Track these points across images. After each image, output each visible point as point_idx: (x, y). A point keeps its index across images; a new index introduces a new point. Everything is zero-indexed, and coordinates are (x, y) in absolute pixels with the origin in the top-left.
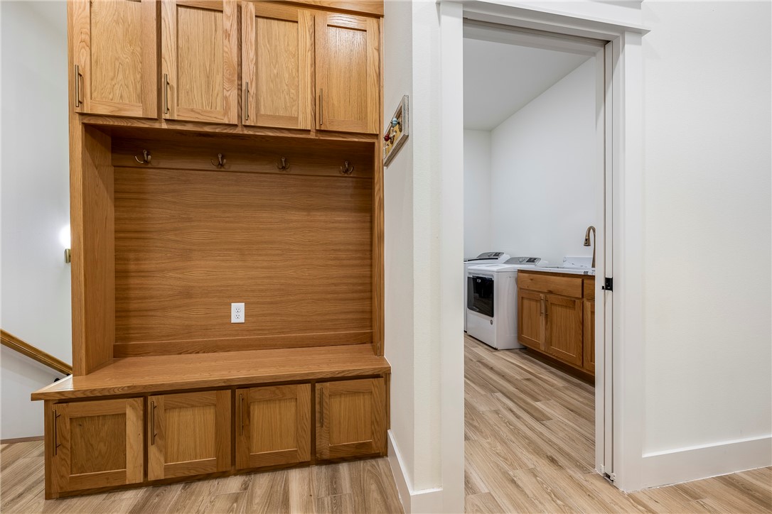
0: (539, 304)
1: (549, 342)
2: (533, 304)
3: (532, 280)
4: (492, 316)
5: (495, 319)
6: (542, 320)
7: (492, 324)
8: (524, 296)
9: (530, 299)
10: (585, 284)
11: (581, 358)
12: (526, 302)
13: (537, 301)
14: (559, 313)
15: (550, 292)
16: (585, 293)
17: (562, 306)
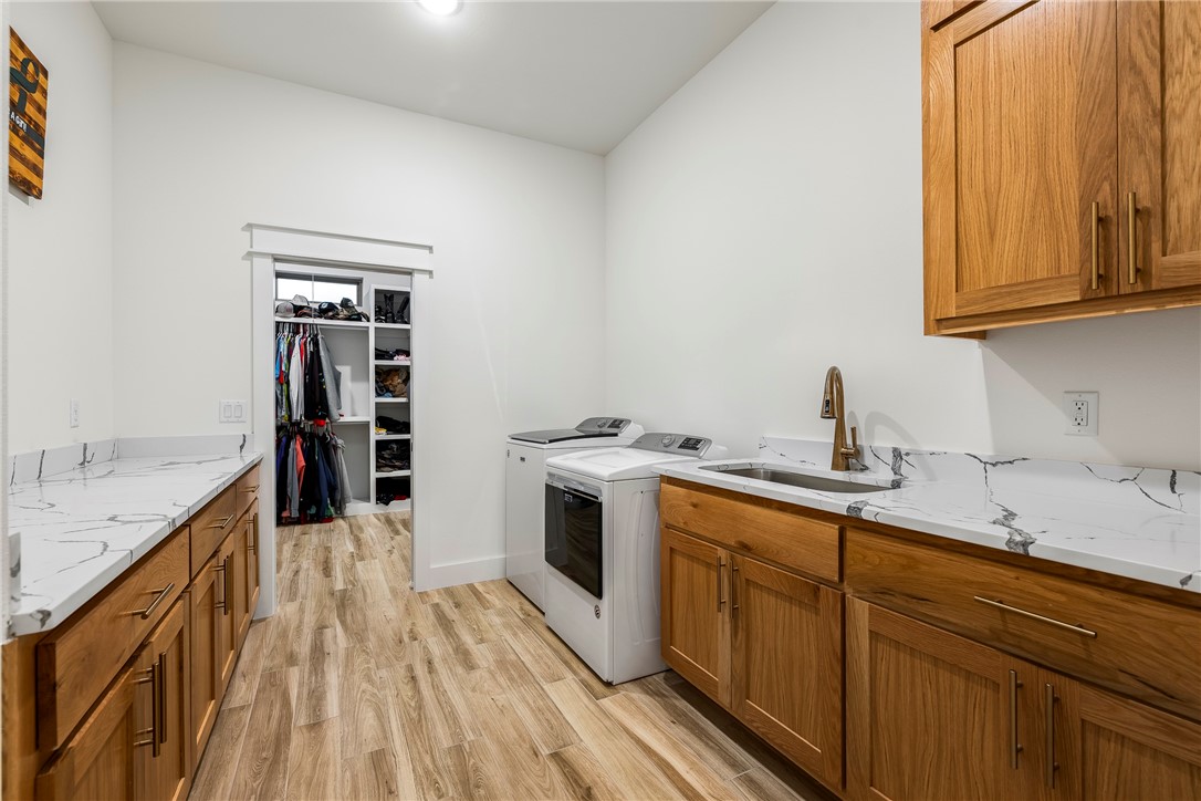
0: (714, 575)
1: (744, 688)
2: (700, 572)
3: (695, 506)
4: (599, 594)
5: (605, 603)
6: (723, 621)
7: (598, 615)
8: (676, 545)
9: (691, 558)
10: (848, 545)
11: (839, 762)
12: (681, 564)
13: (708, 565)
14: (769, 612)
15: (745, 548)
16: (847, 571)
17: (778, 594)
